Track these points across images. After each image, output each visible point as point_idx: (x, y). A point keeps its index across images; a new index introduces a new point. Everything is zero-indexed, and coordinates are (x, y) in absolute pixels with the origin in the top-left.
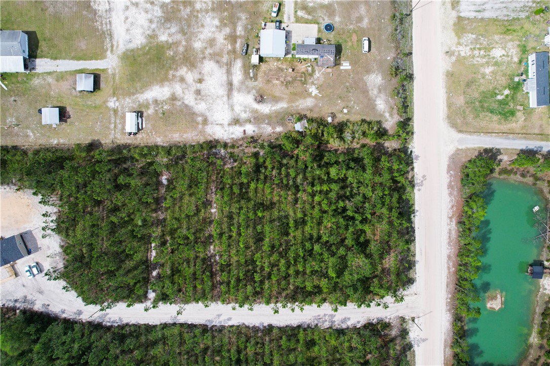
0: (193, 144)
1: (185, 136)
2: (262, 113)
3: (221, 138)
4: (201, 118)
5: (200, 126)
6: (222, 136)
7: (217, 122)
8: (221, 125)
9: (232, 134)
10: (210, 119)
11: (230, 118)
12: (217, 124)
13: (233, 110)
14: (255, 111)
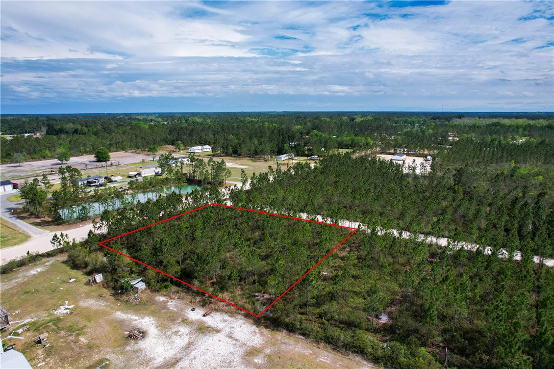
0: (301, 337)
1: (307, 352)
2: (157, 320)
3: (247, 324)
4: (256, 361)
5: (268, 351)
6: (244, 326)
7: (234, 342)
8: (231, 337)
9: (226, 321)
10: (241, 351)
11: (207, 337)
12: (236, 340)
13: (190, 344)
14: (162, 327)
